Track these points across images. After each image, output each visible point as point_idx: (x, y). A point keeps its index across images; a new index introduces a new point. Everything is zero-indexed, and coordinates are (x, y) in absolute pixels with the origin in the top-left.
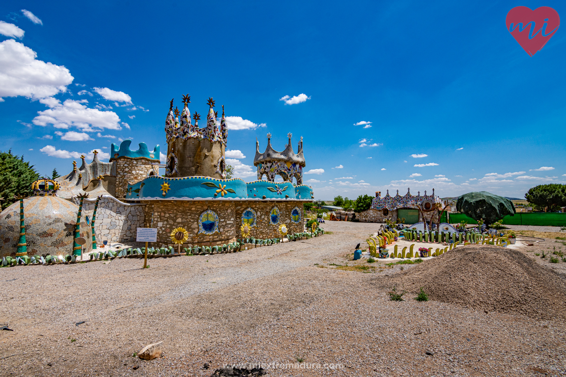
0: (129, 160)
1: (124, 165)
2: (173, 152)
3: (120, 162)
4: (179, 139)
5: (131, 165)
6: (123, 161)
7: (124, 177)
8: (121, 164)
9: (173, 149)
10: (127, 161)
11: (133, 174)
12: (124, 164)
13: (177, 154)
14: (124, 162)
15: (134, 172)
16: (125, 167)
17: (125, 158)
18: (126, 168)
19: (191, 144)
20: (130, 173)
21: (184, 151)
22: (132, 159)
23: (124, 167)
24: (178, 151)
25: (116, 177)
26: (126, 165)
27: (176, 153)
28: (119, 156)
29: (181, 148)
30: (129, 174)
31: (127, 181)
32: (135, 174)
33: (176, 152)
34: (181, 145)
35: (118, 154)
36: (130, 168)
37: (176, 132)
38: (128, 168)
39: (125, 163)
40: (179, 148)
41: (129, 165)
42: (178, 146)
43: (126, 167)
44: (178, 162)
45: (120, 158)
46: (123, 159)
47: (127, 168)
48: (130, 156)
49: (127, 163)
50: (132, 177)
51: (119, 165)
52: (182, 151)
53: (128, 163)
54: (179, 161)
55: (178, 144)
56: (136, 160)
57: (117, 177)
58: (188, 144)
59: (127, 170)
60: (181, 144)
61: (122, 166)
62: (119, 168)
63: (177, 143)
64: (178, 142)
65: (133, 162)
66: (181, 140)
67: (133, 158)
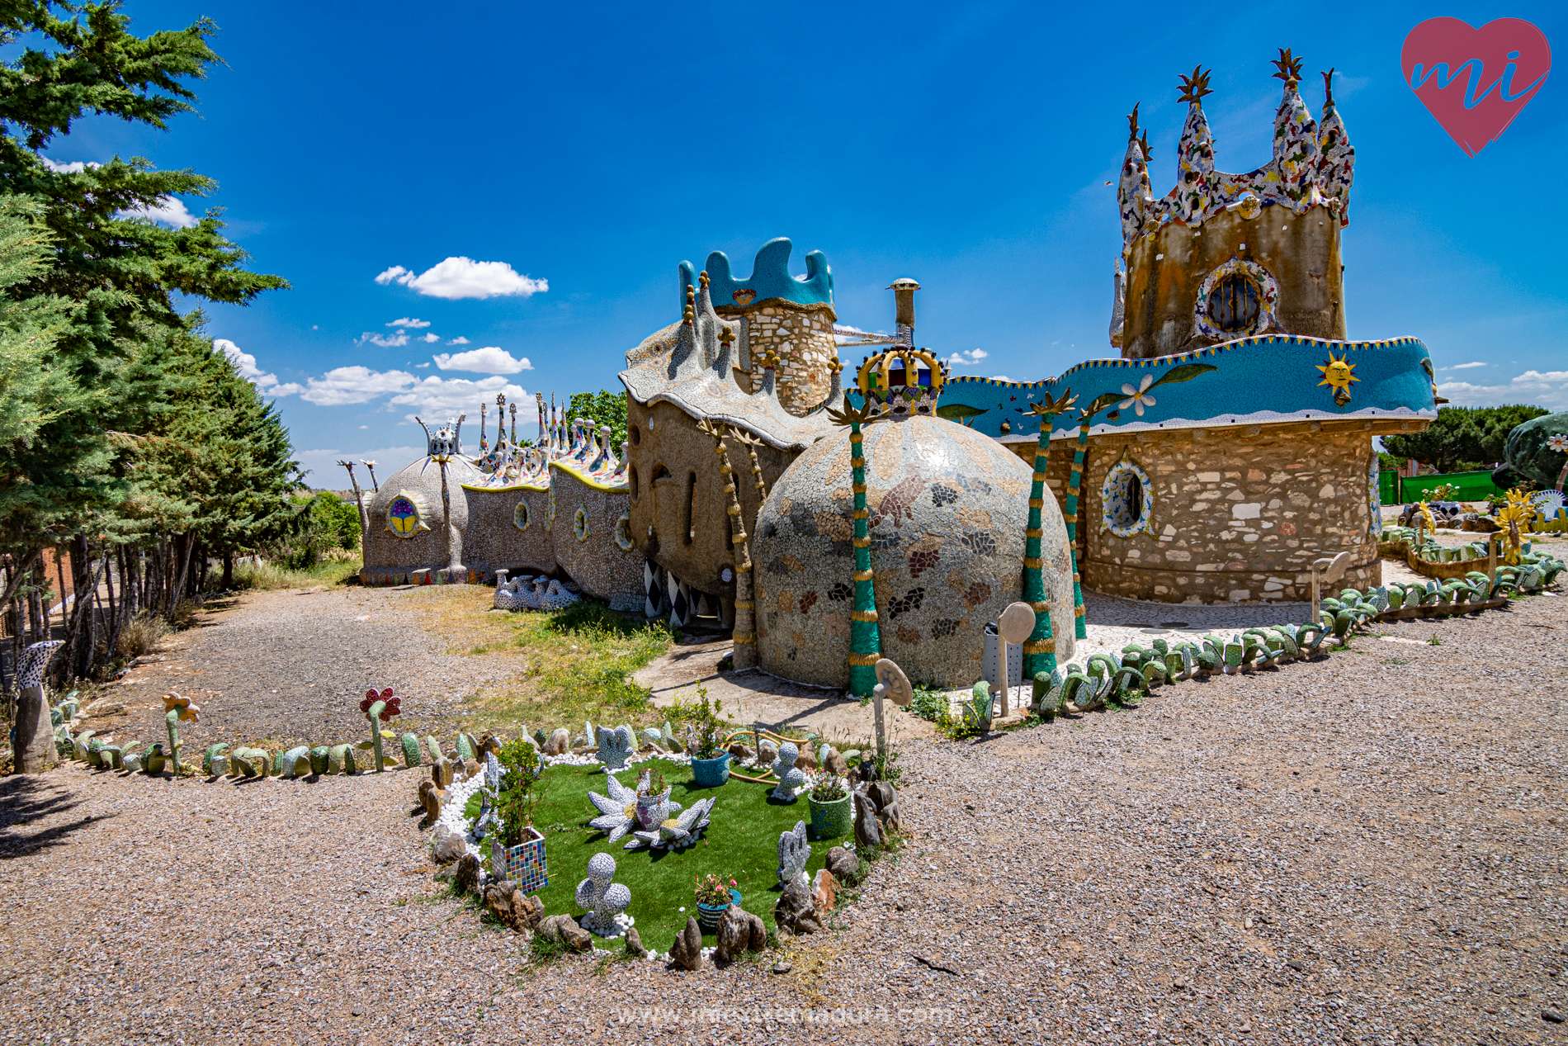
0: (789, 313)
1: (774, 331)
2: (1248, 256)
3: (760, 319)
4: (1275, 208)
5: (796, 331)
6: (773, 316)
7: (782, 373)
8: (764, 327)
9: (1242, 247)
10: (786, 319)
11: (805, 363)
12: (776, 327)
13: (1272, 264)
14: (774, 320)
15: (806, 356)
16: (781, 337)
17: (780, 305)
18: (782, 342)
19: (1317, 228)
20: (796, 360)
21: (1297, 254)
22: (799, 310)
23: (776, 340)
24: (1274, 252)
25: (749, 374)
26: (782, 332)
27: (1261, 259)
28: (758, 299)
29: (1283, 243)
30: (794, 365)
31: (791, 389)
32: (809, 363)
33: (1264, 255)
34: (1283, 233)
35: (753, 293)
36: (795, 341)
37: (1244, 185)
38: (791, 343)
39: (780, 325)
40: (1276, 243)
41: (791, 330)
42: (1269, 235)
43: (782, 339)
44: (1279, 291)
45: (760, 306)
46: (769, 311)
47: (787, 343)
48: (795, 299)
49: (784, 323)
50: (804, 374)
51: (757, 330)
52: (1288, 253)
53: (788, 323)
54: (1282, 289)
55: (1270, 229)
56: (808, 312)
57: (754, 376)
58: (1307, 229)
59: (786, 347)
60: (1285, 228)
61: (768, 333)
62: (757, 344)
63: (1265, 225)
64: (1270, 221)
65: (801, 321)
66: (1285, 214)
67: (804, 306)
